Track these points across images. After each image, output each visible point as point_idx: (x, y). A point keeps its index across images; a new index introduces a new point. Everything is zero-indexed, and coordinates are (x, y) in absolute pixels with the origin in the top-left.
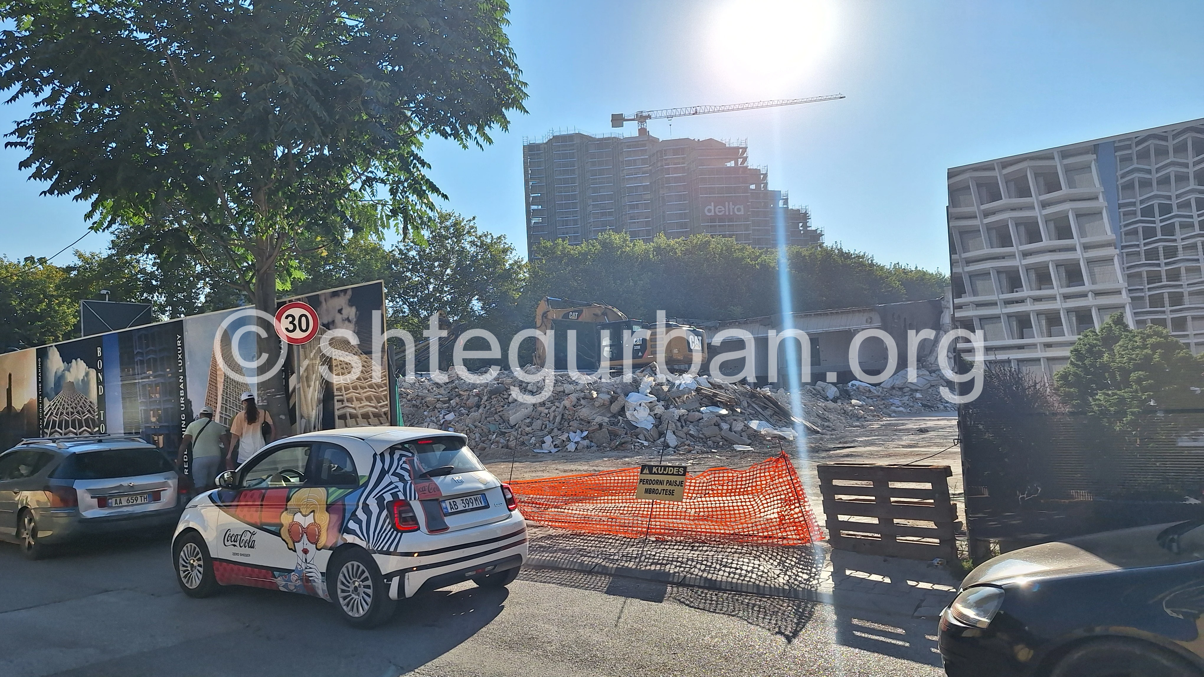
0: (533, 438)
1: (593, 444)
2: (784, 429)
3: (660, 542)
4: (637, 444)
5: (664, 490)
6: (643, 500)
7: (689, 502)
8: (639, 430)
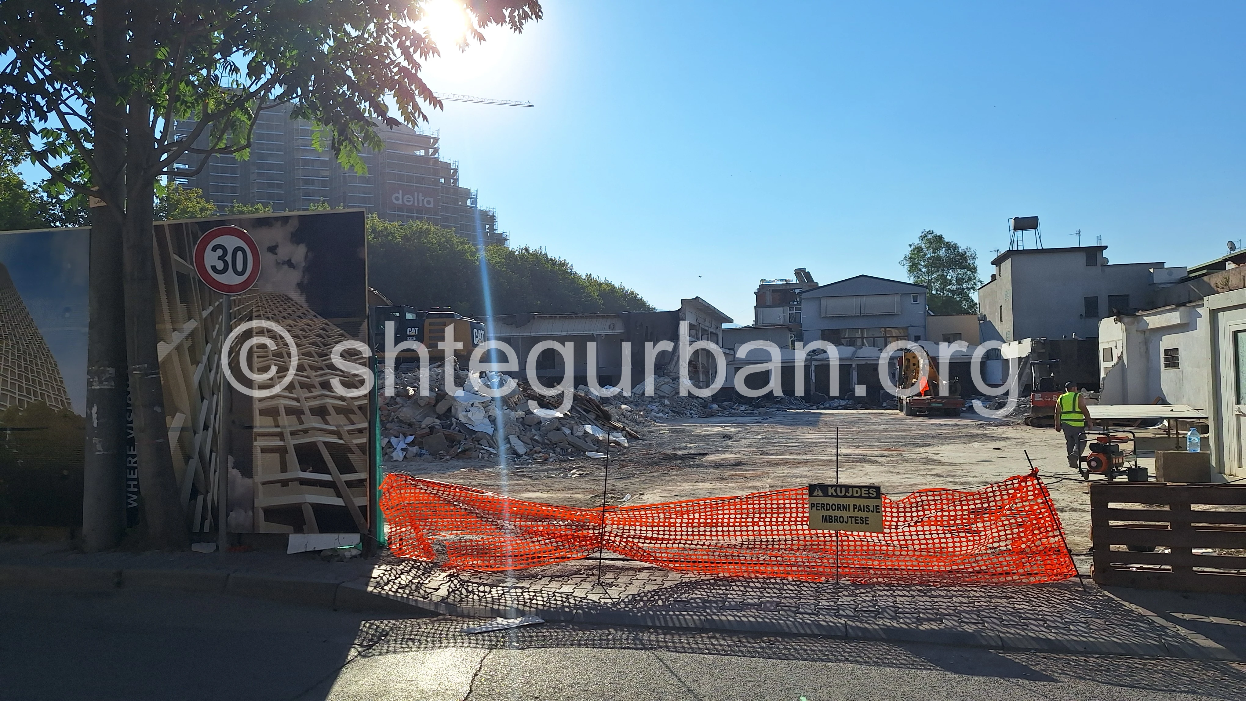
1: (423, 452)
2: (615, 434)
3: (864, 586)
4: (482, 451)
5: (851, 517)
6: (820, 531)
7: (890, 533)
8: (480, 435)
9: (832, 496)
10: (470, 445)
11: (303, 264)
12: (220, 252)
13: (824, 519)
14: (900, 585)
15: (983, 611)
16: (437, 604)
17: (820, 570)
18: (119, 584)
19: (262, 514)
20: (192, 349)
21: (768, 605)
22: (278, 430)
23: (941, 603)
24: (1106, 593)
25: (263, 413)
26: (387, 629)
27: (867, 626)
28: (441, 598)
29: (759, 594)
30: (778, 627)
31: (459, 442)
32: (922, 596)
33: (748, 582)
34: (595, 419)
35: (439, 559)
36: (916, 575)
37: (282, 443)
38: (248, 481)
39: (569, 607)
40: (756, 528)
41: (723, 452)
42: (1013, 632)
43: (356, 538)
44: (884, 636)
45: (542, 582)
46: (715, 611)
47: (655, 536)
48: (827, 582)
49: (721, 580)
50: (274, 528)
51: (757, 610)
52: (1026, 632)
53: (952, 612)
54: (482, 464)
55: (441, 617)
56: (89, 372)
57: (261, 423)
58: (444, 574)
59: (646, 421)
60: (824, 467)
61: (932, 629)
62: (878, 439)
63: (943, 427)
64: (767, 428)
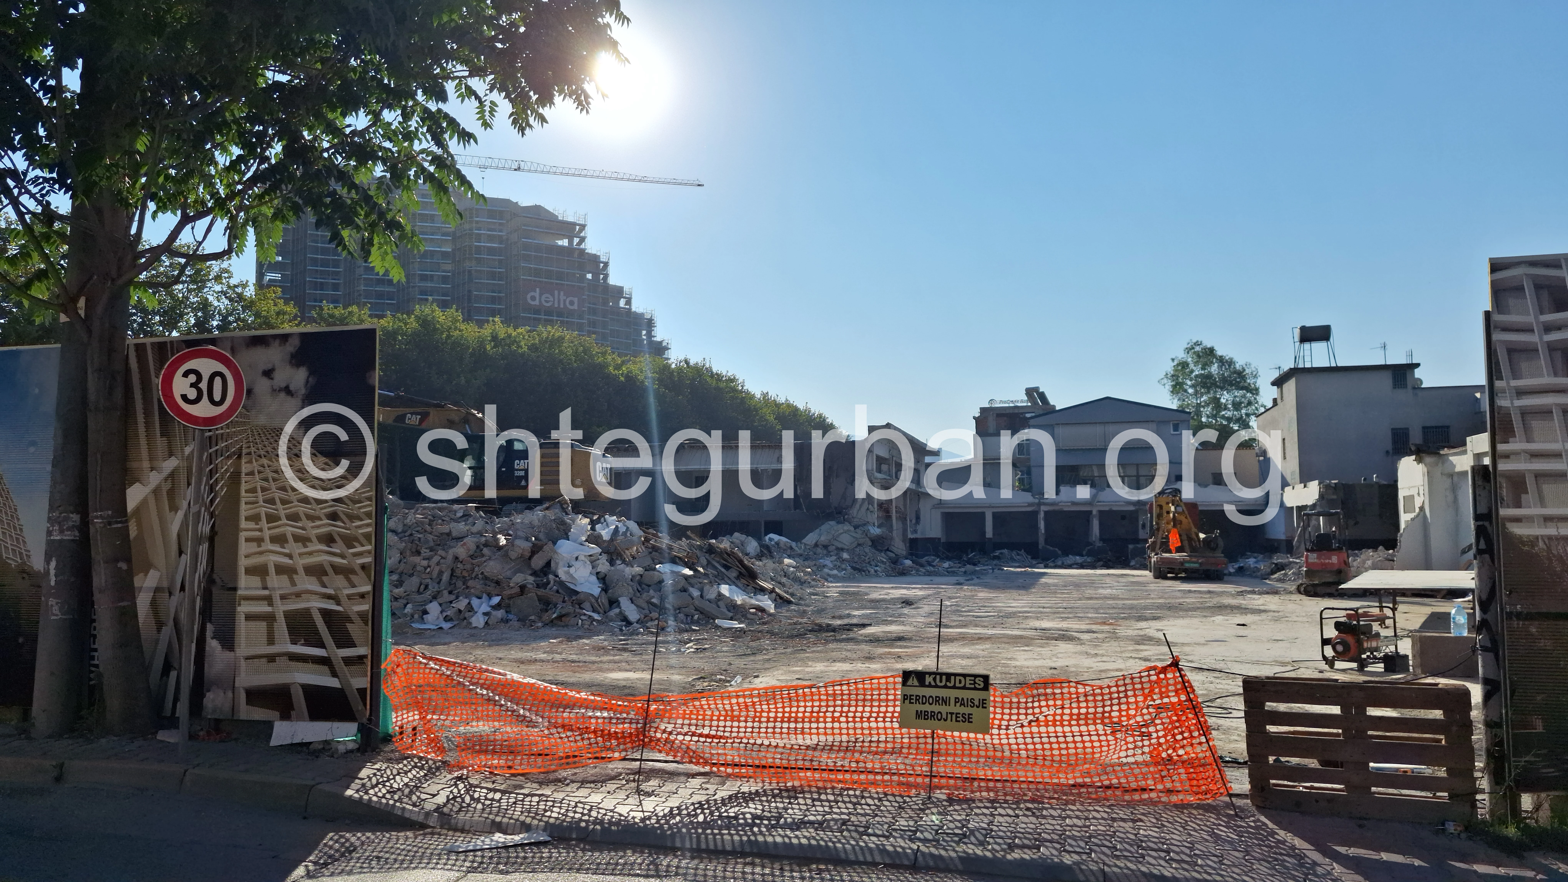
0: (409, 606)
1: (511, 616)
2: (759, 597)
3: (960, 801)
4: (583, 617)
5: (952, 714)
6: (913, 731)
7: (999, 734)
8: (582, 597)
9: (930, 686)
10: (569, 608)
11: (303, 391)
12: (192, 378)
13: (918, 715)
14: (1006, 802)
15: (1095, 837)
16: (428, 814)
17: (911, 779)
18: (58, 779)
19: (243, 696)
20: (171, 493)
21: (832, 823)
22: (266, 592)
23: (1048, 826)
24: (1263, 818)
25: (249, 571)
26: (358, 843)
27: (943, 853)
28: (435, 806)
29: (827, 809)
30: (834, 852)
31: (555, 606)
32: (1027, 816)
33: (820, 794)
34: (738, 578)
35: (451, 757)
36: (1029, 789)
37: (269, 609)
38: (229, 655)
39: (587, 822)
40: (836, 725)
41: (891, 623)
42: (1122, 865)
43: (353, 727)
44: (960, 867)
45: (569, 789)
46: (764, 829)
47: (713, 733)
48: (917, 795)
49: (787, 790)
50: (258, 714)
51: (816, 829)
52: (1140, 866)
53: (1056, 837)
54: (580, 633)
55: (429, 830)
56: (49, 519)
57: (246, 584)
58: (449, 777)
59: (814, 580)
60: (1006, 646)
61: (1022, 859)
62: (1096, 610)
63: (1192, 595)
64: (967, 590)
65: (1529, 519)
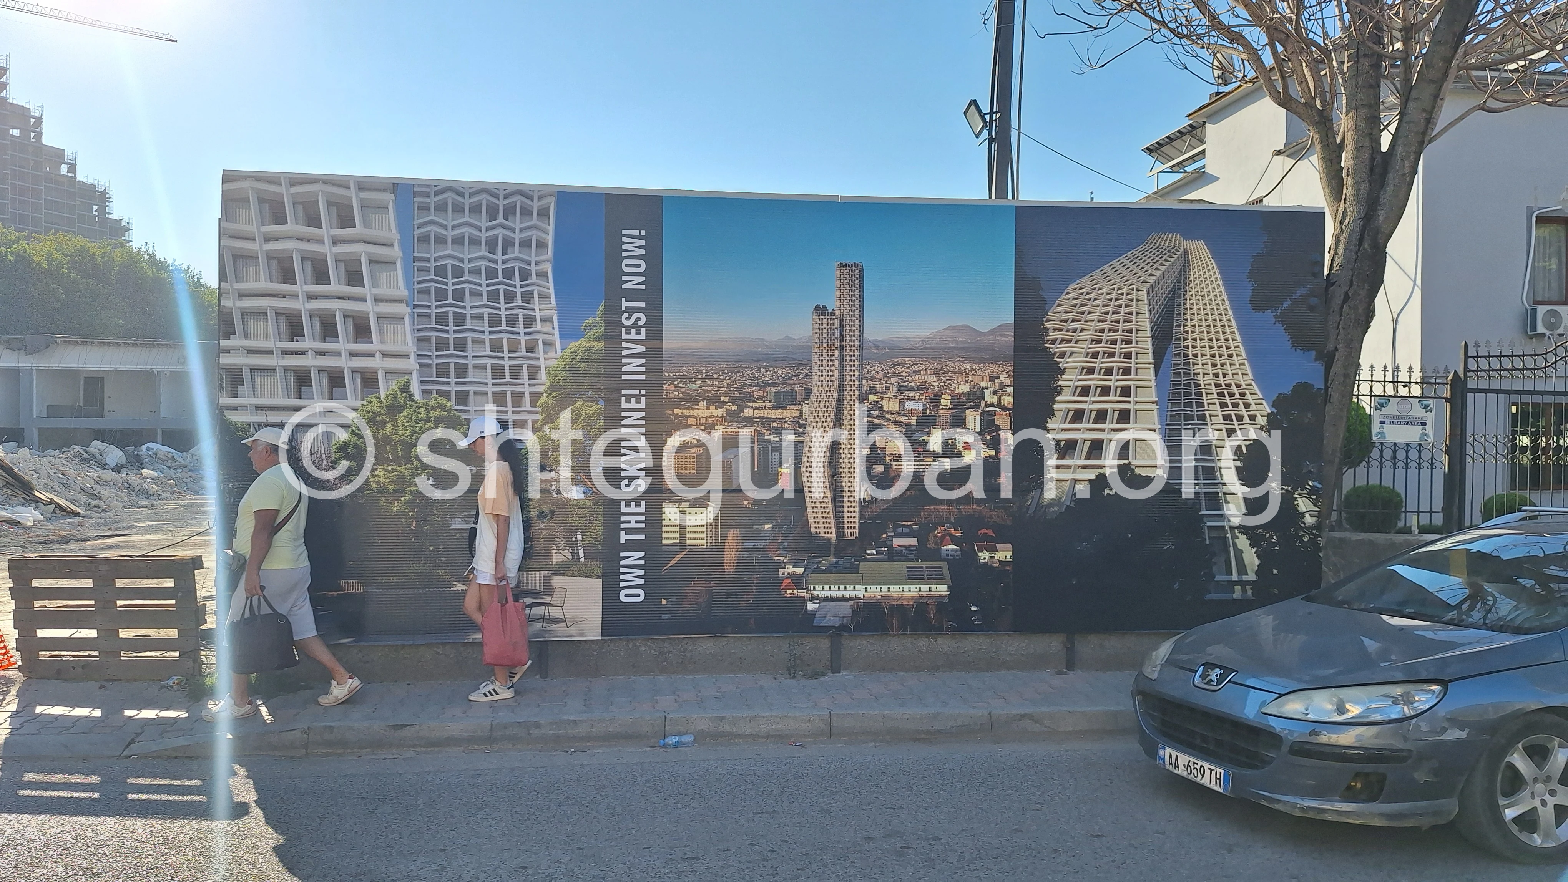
65: (245, 407)
